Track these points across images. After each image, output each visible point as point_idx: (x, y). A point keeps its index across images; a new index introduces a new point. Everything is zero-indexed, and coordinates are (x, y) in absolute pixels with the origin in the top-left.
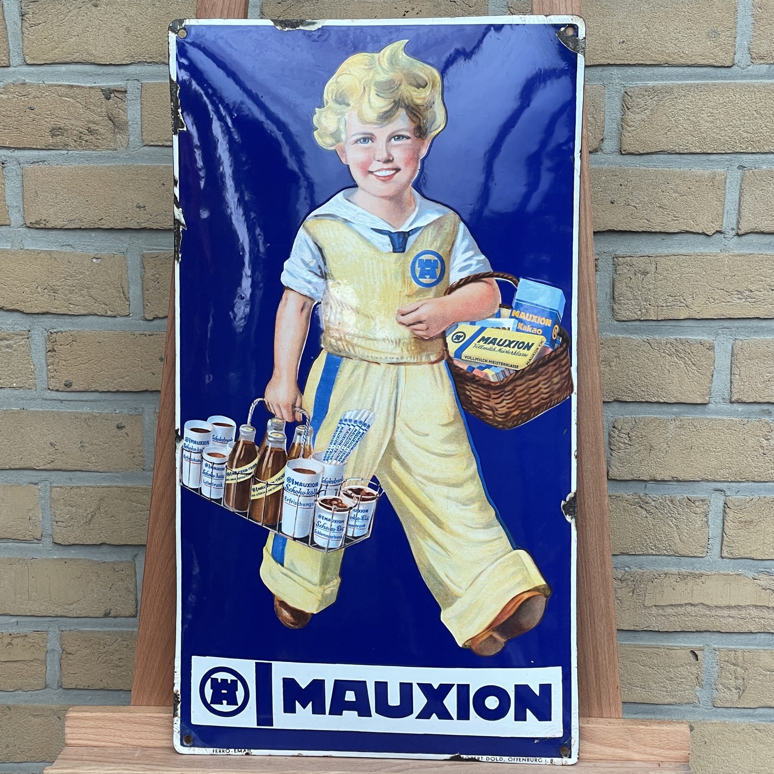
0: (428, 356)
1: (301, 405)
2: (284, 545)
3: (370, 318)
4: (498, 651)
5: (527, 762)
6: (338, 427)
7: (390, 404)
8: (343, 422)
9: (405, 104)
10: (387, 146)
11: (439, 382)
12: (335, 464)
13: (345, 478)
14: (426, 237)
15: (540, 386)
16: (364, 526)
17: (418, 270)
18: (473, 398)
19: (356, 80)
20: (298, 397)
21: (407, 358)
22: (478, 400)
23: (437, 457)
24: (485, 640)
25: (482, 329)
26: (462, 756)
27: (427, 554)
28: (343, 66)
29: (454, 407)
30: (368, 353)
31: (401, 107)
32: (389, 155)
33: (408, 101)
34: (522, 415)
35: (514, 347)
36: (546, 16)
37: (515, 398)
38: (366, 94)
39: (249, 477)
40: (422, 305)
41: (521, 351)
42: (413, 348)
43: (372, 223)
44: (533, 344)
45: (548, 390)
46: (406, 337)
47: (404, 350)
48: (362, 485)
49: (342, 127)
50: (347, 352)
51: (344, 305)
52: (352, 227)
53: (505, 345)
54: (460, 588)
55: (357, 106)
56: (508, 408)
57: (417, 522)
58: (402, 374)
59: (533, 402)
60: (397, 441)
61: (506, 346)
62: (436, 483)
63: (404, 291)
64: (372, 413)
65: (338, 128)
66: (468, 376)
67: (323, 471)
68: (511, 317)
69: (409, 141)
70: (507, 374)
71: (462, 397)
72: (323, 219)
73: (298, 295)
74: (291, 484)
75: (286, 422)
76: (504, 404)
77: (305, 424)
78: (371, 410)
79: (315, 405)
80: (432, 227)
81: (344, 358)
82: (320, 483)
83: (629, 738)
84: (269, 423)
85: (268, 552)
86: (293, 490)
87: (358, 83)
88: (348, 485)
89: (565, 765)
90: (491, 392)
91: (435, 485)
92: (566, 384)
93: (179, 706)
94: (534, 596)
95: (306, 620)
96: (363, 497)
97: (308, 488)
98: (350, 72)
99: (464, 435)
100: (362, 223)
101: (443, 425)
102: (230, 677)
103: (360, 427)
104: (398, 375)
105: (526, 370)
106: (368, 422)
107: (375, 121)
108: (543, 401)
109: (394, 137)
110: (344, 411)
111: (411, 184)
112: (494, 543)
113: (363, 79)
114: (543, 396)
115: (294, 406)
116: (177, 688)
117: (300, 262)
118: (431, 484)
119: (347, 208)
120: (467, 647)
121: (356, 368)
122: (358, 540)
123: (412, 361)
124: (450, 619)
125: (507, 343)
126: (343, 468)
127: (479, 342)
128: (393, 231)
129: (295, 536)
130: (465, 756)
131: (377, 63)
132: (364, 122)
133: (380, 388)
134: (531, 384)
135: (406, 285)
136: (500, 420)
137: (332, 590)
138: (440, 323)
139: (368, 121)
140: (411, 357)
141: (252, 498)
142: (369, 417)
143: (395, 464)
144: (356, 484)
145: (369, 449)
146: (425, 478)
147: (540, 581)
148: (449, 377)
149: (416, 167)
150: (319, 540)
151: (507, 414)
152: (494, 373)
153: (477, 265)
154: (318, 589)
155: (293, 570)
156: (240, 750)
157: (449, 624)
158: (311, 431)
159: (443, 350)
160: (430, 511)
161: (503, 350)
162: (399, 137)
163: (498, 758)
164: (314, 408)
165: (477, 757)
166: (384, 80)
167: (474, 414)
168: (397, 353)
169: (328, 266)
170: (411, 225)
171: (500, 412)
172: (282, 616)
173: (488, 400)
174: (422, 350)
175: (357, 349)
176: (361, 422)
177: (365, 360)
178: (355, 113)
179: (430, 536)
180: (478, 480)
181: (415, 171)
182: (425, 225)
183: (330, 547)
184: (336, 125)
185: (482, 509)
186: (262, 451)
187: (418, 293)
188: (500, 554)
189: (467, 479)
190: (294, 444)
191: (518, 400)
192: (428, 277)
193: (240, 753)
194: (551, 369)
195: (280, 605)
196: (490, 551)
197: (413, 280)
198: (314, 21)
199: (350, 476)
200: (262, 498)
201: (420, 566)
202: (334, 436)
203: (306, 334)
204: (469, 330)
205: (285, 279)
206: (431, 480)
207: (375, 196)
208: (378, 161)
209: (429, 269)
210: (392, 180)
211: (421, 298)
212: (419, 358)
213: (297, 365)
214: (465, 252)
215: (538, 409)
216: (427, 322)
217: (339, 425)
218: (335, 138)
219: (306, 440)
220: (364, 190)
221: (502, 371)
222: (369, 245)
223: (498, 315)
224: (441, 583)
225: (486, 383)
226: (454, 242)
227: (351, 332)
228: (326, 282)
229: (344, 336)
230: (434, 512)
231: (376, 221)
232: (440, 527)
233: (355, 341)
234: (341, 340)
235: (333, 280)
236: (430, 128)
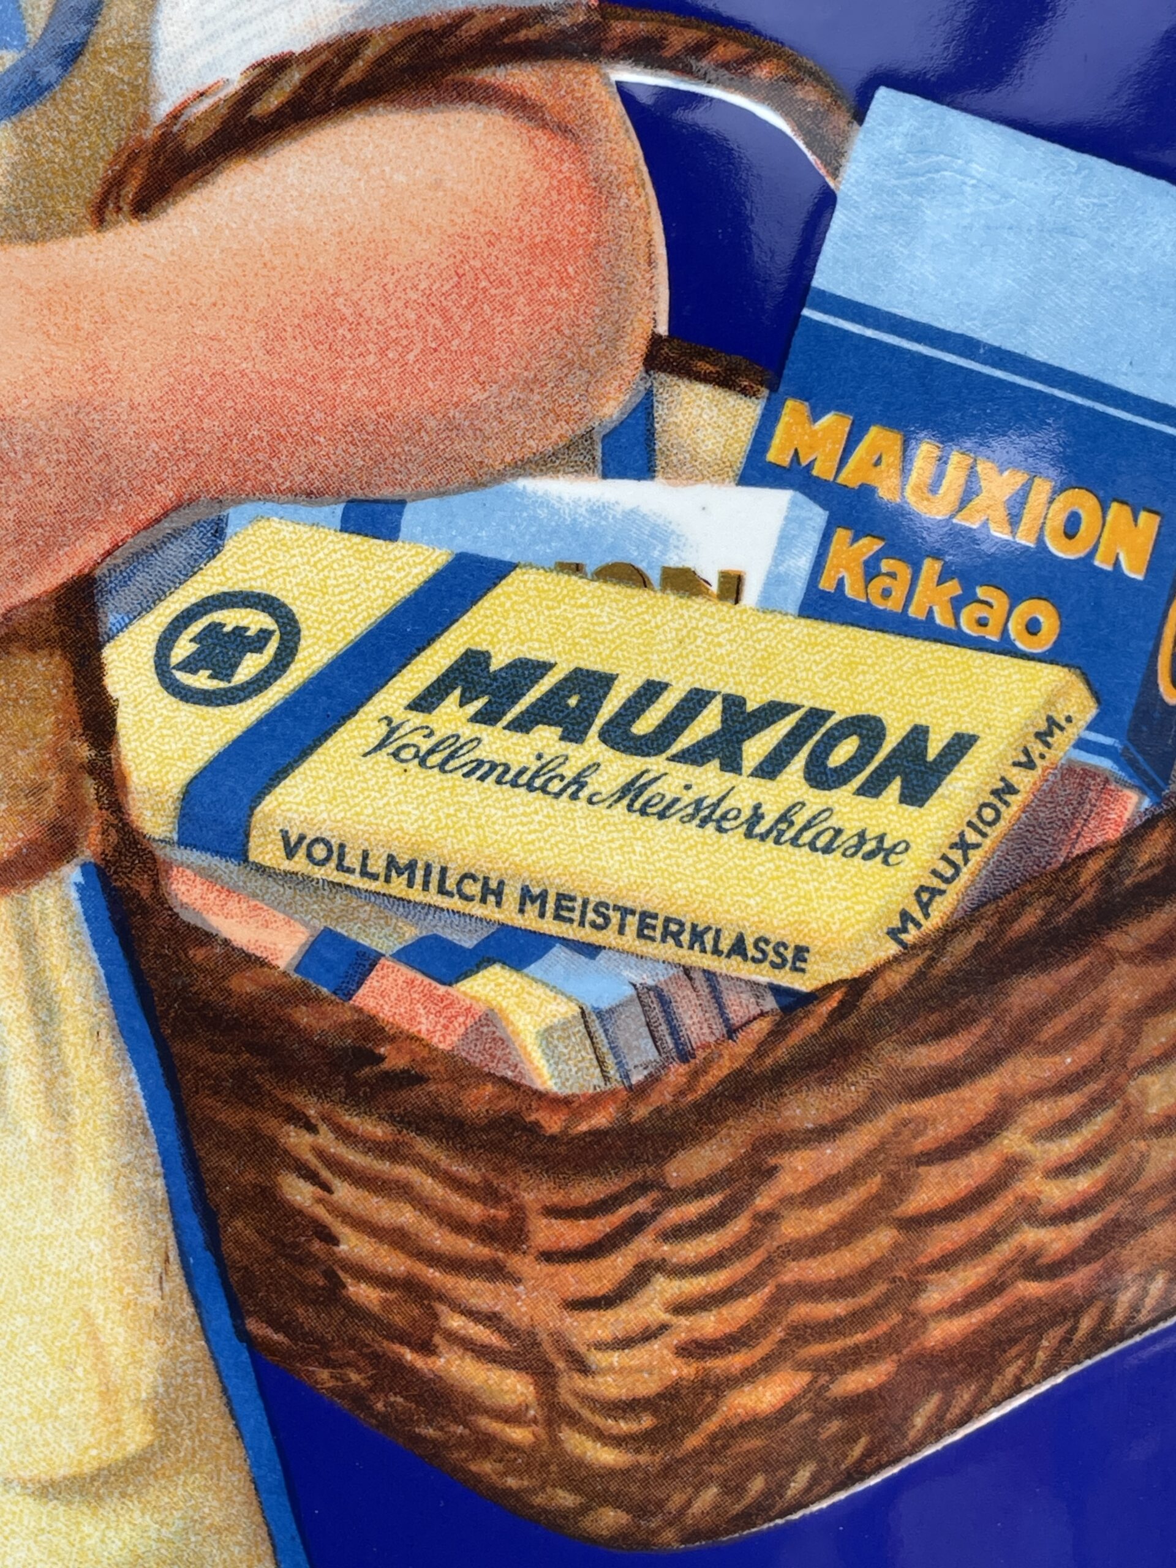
15: (1012, 1142)
18: (351, 1246)
25: (465, 581)
34: (821, 1417)
41: (846, 807)
53: (686, 740)
61: (695, 756)
68: (757, 471)
70: (696, 1024)
76: (649, 1305)
90: (533, 1194)
101: (48, 1491)
105: (879, 989)
125: (709, 722)
127: (425, 702)
151: (673, 1408)
152: (566, 1010)
167: (359, 1398)
171: (609, 1387)
173: (495, 1271)
194: (1123, 990)
221: (642, 993)
225: (479, 1100)
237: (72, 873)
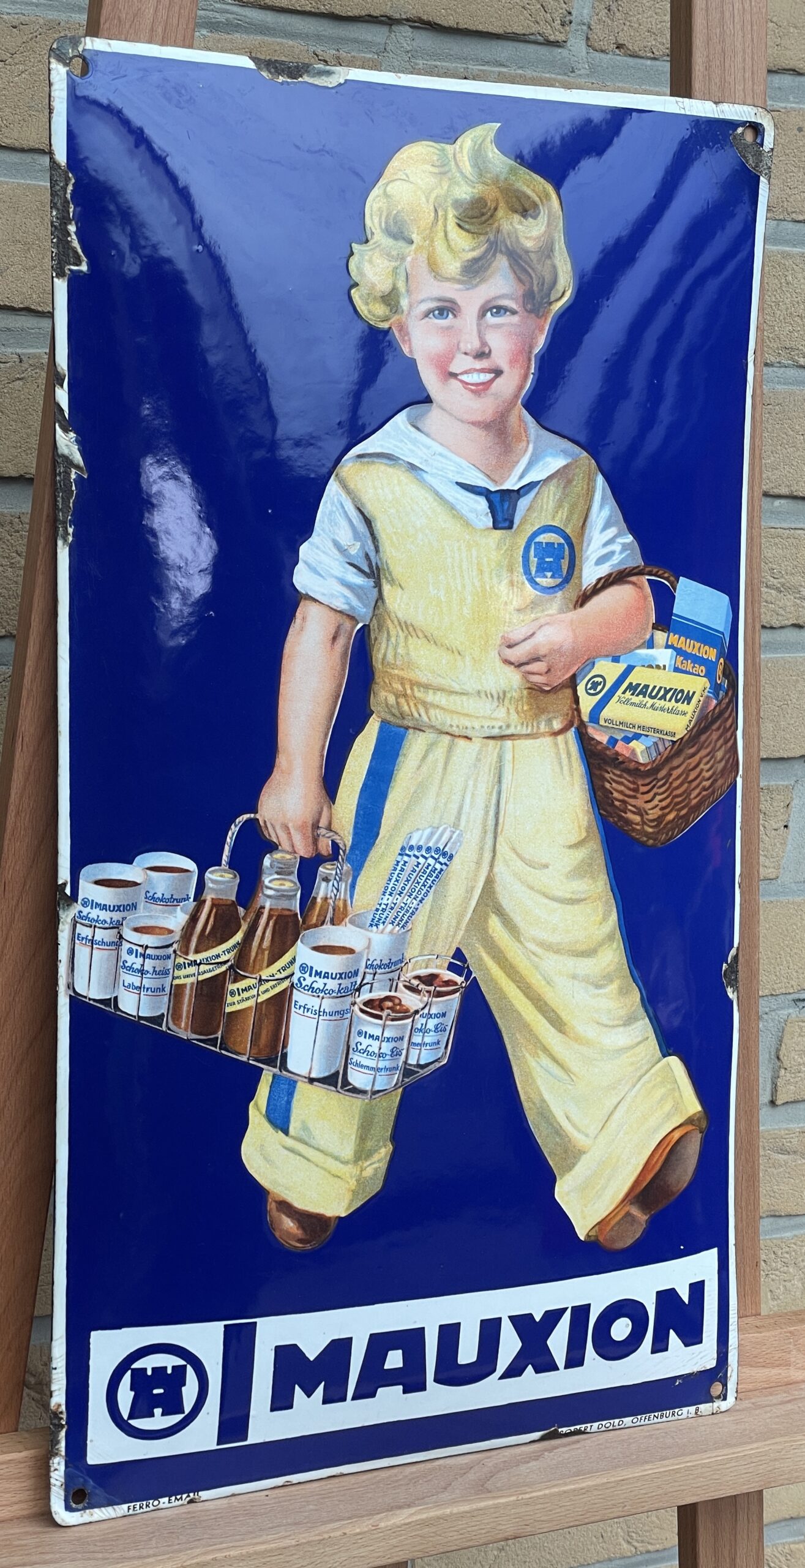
0: (549, 721)
1: (330, 824)
2: (291, 1094)
3: (456, 653)
4: (637, 1237)
5: (659, 1420)
6: (398, 862)
7: (487, 813)
8: (407, 852)
9: (507, 249)
10: (479, 325)
11: (566, 768)
12: (391, 932)
13: (407, 956)
14: (545, 501)
15: (702, 766)
16: (438, 1043)
17: (534, 561)
18: (616, 795)
19: (419, 193)
20: (325, 809)
21: (516, 727)
22: (621, 797)
23: (559, 905)
24: (618, 1223)
25: (629, 669)
26: (560, 1430)
27: (539, 1082)
28: (395, 163)
29: (588, 811)
30: (452, 719)
31: (501, 252)
32: (484, 343)
33: (511, 242)
34: (679, 819)
36: (716, 103)
37: (671, 791)
38: (440, 223)
39: (224, 968)
40: (540, 628)
42: (525, 708)
43: (458, 473)
44: (694, 693)
45: (710, 772)
46: (515, 687)
47: (512, 711)
48: (437, 967)
49: (401, 285)
50: (417, 720)
51: (411, 629)
52: (424, 480)
54: (587, 1136)
55: (426, 244)
56: (662, 809)
57: (526, 1027)
58: (508, 756)
59: (692, 796)
60: (498, 882)
61: (660, 699)
62: (557, 952)
63: (512, 601)
64: (458, 832)
65: (394, 285)
66: (608, 756)
67: (368, 947)
68: (667, 647)
69: (515, 319)
71: (599, 793)
72: (373, 462)
73: (327, 610)
74: (307, 975)
75: (301, 857)
76: (655, 802)
77: (337, 859)
78: (456, 826)
79: (356, 823)
80: (555, 481)
81: (411, 731)
82: (362, 970)
84: (267, 861)
85: (258, 1110)
86: (311, 988)
87: (424, 199)
88: (413, 970)
89: (716, 1413)
90: (640, 782)
91: (556, 957)
93: (63, 1434)
94: (686, 1133)
95: (326, 1231)
96: (438, 989)
97: (340, 981)
98: (407, 176)
99: (600, 861)
100: (440, 473)
101: (570, 847)
102: (169, 1361)
103: (436, 859)
104: (500, 758)
105: (685, 739)
106: (451, 848)
107: (458, 277)
108: (704, 793)
109: (490, 309)
110: (408, 831)
111: (520, 402)
112: (638, 1050)
113: (431, 192)
114: (704, 783)
115: (316, 826)
116: (59, 1398)
117: (331, 545)
118: (551, 955)
119: (414, 442)
120: (593, 1238)
121: (431, 747)
122: (426, 1070)
123: (524, 732)
124: (568, 1194)
126: (404, 939)
127: (624, 693)
128: (493, 489)
129: (313, 1075)
130: (564, 1430)
131: (453, 163)
132: (440, 277)
133: (471, 783)
134: (689, 764)
135: (515, 590)
136: (650, 830)
137: (376, 1169)
138: (569, 659)
139: (447, 275)
140: (523, 724)
141: (228, 1010)
142: (452, 841)
143: (494, 923)
144: (426, 968)
145: (450, 899)
146: (541, 944)
147: (694, 1106)
148: (582, 758)
149: (529, 368)
150: (357, 1078)
151: (660, 819)
153: (621, 553)
154: (349, 1172)
155: (306, 1139)
156: (178, 1497)
157: (567, 1203)
158: (347, 872)
159: (573, 710)
160: (546, 1004)
161: (657, 705)
162: (500, 310)
163: (617, 1421)
164: (355, 827)
165: (582, 1427)
166: (468, 197)
167: (616, 823)
168: (501, 717)
169: (381, 554)
170: (521, 477)
171: (651, 817)
172: (281, 1230)
173: (635, 797)
174: (539, 711)
175: (432, 712)
176: (437, 850)
177: (447, 733)
178: (422, 257)
179: (545, 1050)
180: (619, 941)
181: (526, 377)
182: (544, 477)
183: (376, 1088)
184: (390, 281)
185: (623, 992)
186: (252, 916)
188: (645, 1068)
189: (603, 940)
190: (315, 898)
191: (675, 793)
192: (549, 574)
193: (180, 1502)
194: (715, 736)
195: (278, 1210)
196: (632, 1064)
197: (526, 581)
198: (328, 68)
199: (416, 953)
200: (250, 1008)
201: (526, 1104)
202: (390, 880)
203: (341, 685)
204: (609, 670)
205: (302, 578)
206: (549, 947)
207: (462, 421)
208: (466, 354)
209: (551, 560)
210: (488, 392)
211: (539, 615)
212: (535, 724)
213: (323, 746)
214: (604, 529)
215: (698, 807)
216: (547, 658)
218: (389, 305)
219: (338, 890)
220: (443, 409)
222: (454, 516)
223: (650, 644)
224: (558, 1131)
225: (632, 766)
226: (589, 509)
227: (424, 680)
228: (378, 585)
229: (412, 689)
230: (553, 1006)
231: (464, 469)
232: (560, 1031)
233: (430, 697)
234: (405, 695)
235: (392, 582)
236: (549, 295)
237: (573, 729)
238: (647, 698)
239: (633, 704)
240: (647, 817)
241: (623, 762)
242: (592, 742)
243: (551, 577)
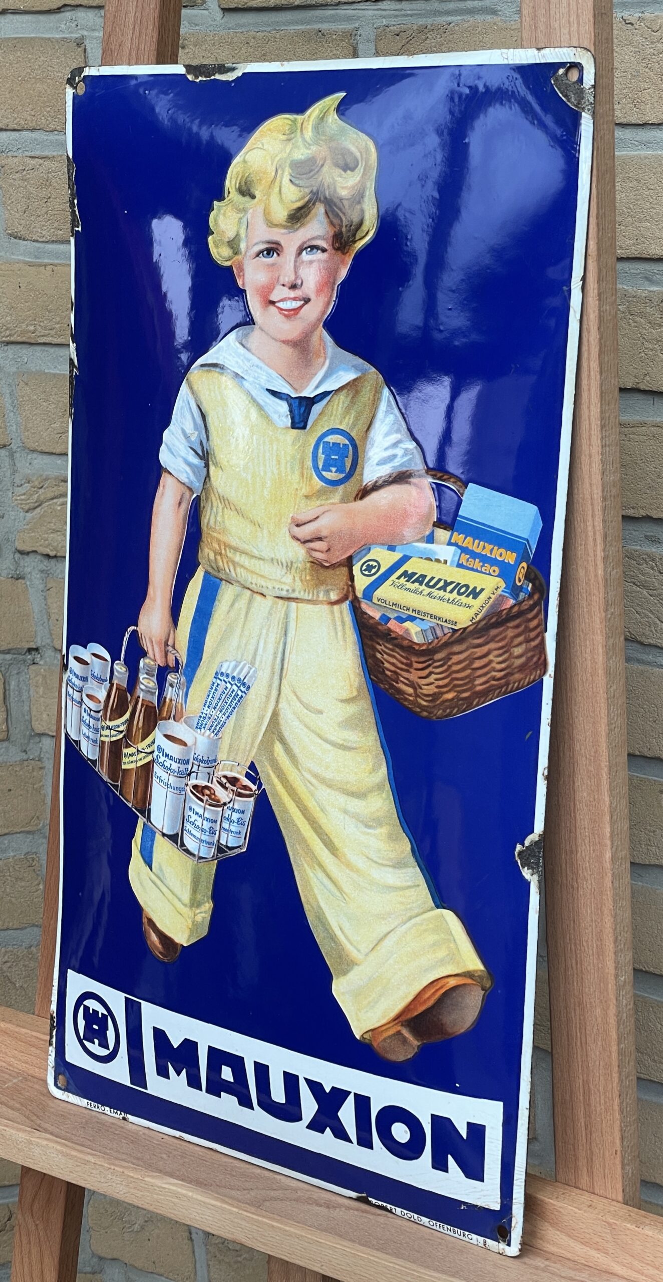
0: (327, 592)
1: (174, 644)
2: (153, 841)
3: (257, 525)
4: (409, 1057)
5: (452, 1234)
7: (275, 658)
8: (219, 677)
9: (325, 198)
10: (295, 261)
11: (340, 634)
12: (209, 736)
13: (219, 758)
14: (335, 407)
15: (491, 657)
16: (240, 833)
17: (321, 457)
18: (387, 665)
19: (268, 158)
20: (172, 632)
21: (300, 592)
22: (393, 668)
23: (332, 748)
24: (390, 1037)
25: (405, 559)
26: (370, 1199)
27: (316, 891)
28: (256, 136)
29: (359, 674)
30: (252, 578)
31: (320, 201)
32: (298, 276)
33: (329, 192)
34: (459, 701)
35: (451, 592)
36: (539, 49)
37: (449, 672)
38: (278, 180)
39: (121, 736)
40: (323, 513)
41: (463, 599)
42: (308, 578)
43: (269, 381)
44: (482, 590)
45: (503, 665)
46: (301, 559)
47: (297, 579)
48: (238, 773)
49: (242, 231)
50: (228, 574)
51: (227, 502)
52: (244, 386)
53: (438, 587)
54: (359, 951)
55: (265, 198)
56: (438, 687)
57: (303, 841)
58: (293, 615)
59: (477, 682)
60: (282, 716)
61: (439, 589)
62: (330, 786)
63: (301, 489)
64: (253, 669)
65: (238, 232)
66: (378, 629)
67: (195, 744)
68: (450, 544)
69: (324, 256)
70: (439, 633)
71: (370, 661)
72: (210, 371)
73: (177, 482)
74: (161, 755)
75: (159, 665)
77: (178, 672)
78: (253, 663)
79: (189, 647)
80: (345, 391)
81: (224, 582)
82: (192, 760)
83: (609, 1237)
84: (142, 663)
85: (137, 846)
86: (163, 765)
87: (270, 163)
88: (222, 770)
89: (502, 1255)
90: (414, 659)
91: (329, 790)
92: (535, 659)
93: (54, 1032)
94: (464, 985)
95: (176, 953)
96: (239, 790)
97: (179, 765)
99: (370, 719)
100: (256, 380)
101: (342, 701)
102: (102, 1010)
103: (238, 687)
104: (287, 616)
105: (468, 630)
106: (248, 681)
107: (284, 223)
108: (495, 683)
109: (306, 248)
110: (220, 661)
111: (322, 324)
112: (407, 892)
113: (277, 156)
114: (494, 673)
115: (166, 644)
116: (54, 1007)
117: (180, 432)
118: (324, 787)
119: (239, 355)
120: (367, 1041)
121: (237, 597)
122: (232, 852)
123: (306, 597)
124: (343, 994)
125: (441, 584)
126: (217, 744)
127: (398, 578)
128: (293, 396)
129: (164, 831)
130: (374, 1201)
131: (299, 130)
132: (271, 224)
133: (264, 631)
134: (476, 653)
135: (305, 479)
136: (425, 703)
137: (204, 918)
138: (347, 543)
139: (276, 222)
140: (305, 591)
141: (124, 767)
142: (250, 675)
143: (278, 748)
144: (232, 771)
145: (248, 721)
146: (316, 776)
147: (474, 963)
148: (354, 628)
149: (331, 296)
150: (190, 843)
151: (435, 696)
152: (419, 629)
153: (403, 456)
155: (162, 878)
156: (116, 1111)
157: (343, 1002)
159: (349, 586)
160: (320, 827)
161: (435, 594)
162: (313, 247)
163: (416, 1216)
164: (188, 650)
165: (389, 1206)
166: (303, 157)
167: (387, 690)
168: (288, 582)
169: (211, 442)
170: (317, 387)
171: (425, 692)
172: (151, 941)
173: (408, 671)
174: (319, 582)
175: (239, 570)
176: (239, 680)
177: (248, 589)
178: (260, 209)
179: (321, 866)
180: (388, 791)
181: (328, 304)
182: (336, 388)
183: (201, 855)
184: (235, 229)
185: (391, 837)
186: (134, 702)
187: (320, 494)
188: (416, 911)
189: (373, 787)
190: (165, 698)
191: (454, 676)
192: (334, 469)
193: (117, 1116)
194: (510, 633)
195: (149, 925)
196: (402, 903)
197: (314, 473)
198: (234, 65)
199: (225, 758)
200: (133, 769)
201: (306, 907)
202: (209, 696)
203: (182, 540)
204: (385, 558)
205: (164, 457)
206: (323, 781)
207: (276, 340)
208: (283, 285)
209: (337, 457)
210: (299, 316)
211: (323, 502)
212: (315, 593)
213: (172, 586)
214: (387, 434)
215: (484, 694)
216: (328, 540)
217: (214, 680)
218: (232, 248)
219: (178, 696)
220: (262, 330)
221: (431, 627)
222: (262, 415)
223: (430, 539)
224: (333, 938)
225: (405, 643)
226: (373, 417)
227: (234, 544)
228: (207, 466)
229: (225, 549)
230: (327, 831)
231: (273, 379)
232: (333, 854)
233: (237, 558)
234: (221, 554)
235: (216, 464)
236: (354, 235)
237: (348, 602)
238: (423, 587)
239: (407, 589)
240: (421, 691)
241: (395, 638)
242: (365, 616)
243: (336, 472)
